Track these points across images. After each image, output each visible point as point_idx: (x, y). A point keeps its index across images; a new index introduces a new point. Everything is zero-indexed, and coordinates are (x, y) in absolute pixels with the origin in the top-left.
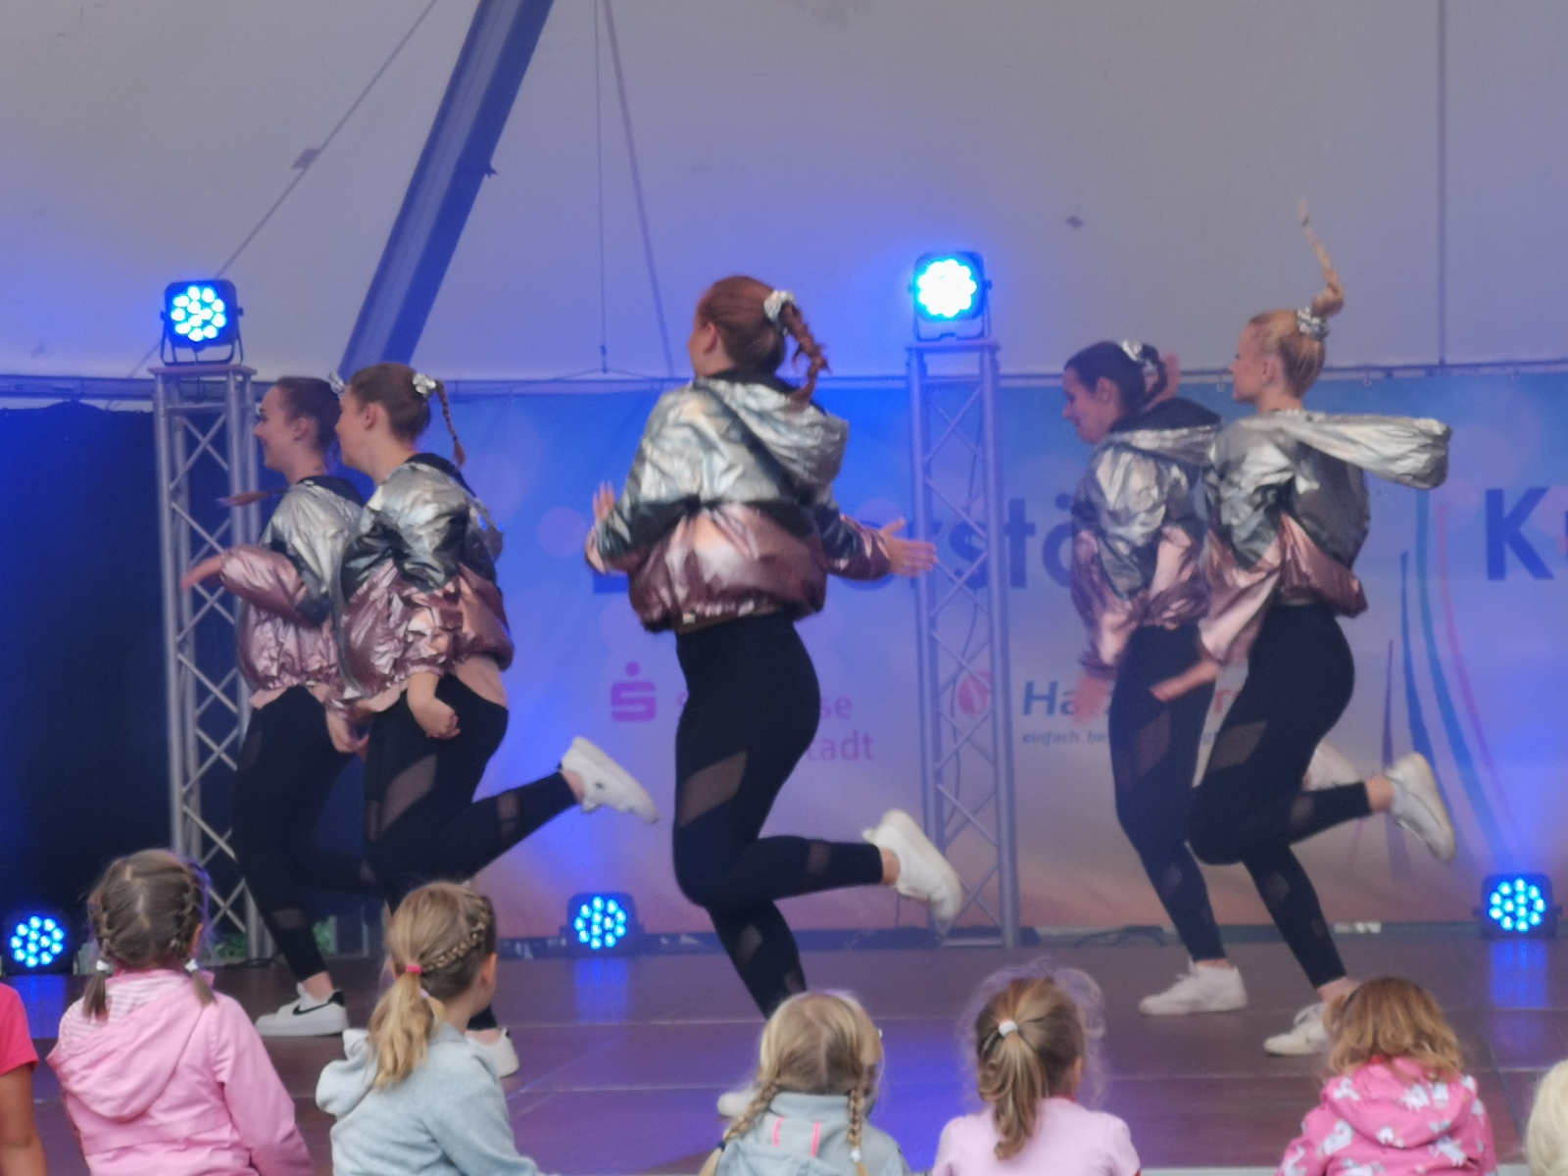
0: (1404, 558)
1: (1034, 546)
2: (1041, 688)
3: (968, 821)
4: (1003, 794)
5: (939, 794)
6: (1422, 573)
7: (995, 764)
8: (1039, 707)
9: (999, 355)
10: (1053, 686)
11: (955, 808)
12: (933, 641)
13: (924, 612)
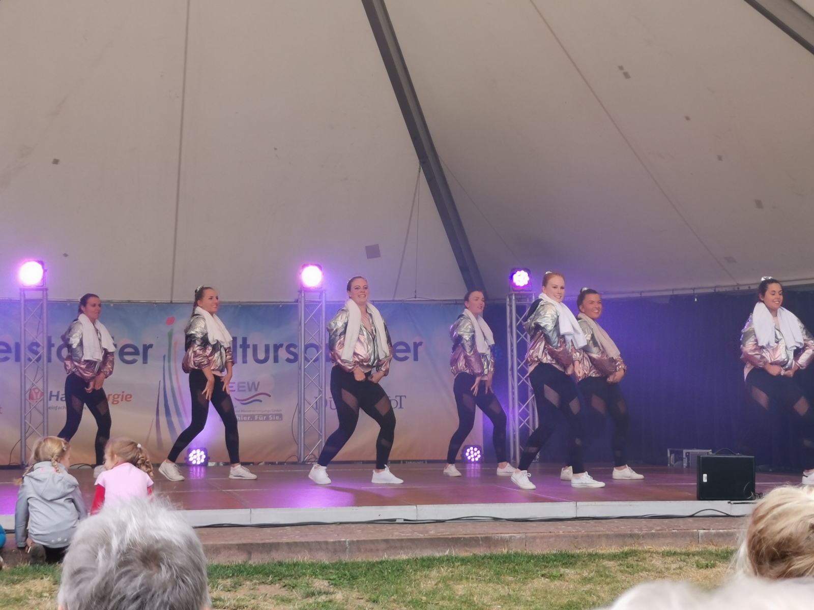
0: (164, 357)
1: (54, 350)
2: (55, 393)
3: (34, 431)
4: (46, 424)
5: (25, 423)
6: (169, 361)
7: (43, 415)
8: (54, 398)
9: (48, 292)
10: (58, 392)
11: (30, 426)
12: (25, 376)
13: (23, 368)
